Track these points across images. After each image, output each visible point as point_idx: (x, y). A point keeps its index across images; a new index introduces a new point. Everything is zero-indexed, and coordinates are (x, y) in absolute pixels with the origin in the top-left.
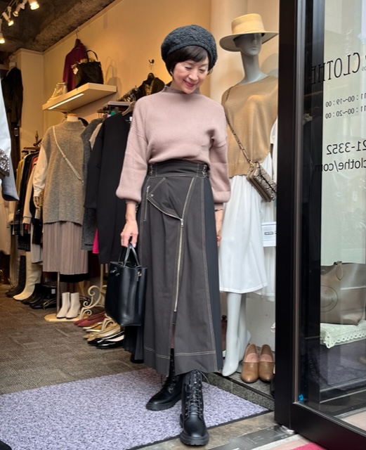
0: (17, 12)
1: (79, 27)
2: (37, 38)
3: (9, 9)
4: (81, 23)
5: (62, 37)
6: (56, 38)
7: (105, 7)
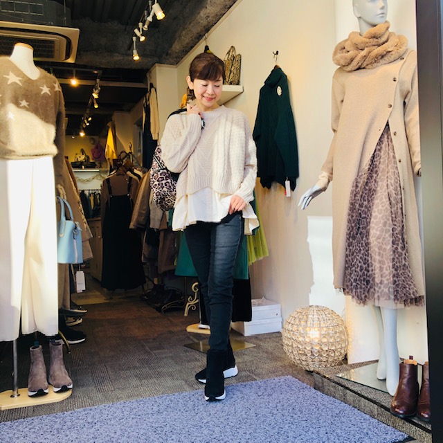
0: (146, 26)
1: (206, 35)
2: (169, 52)
3: (140, 25)
4: (207, 29)
5: (192, 47)
6: (187, 49)
7: (229, 8)
